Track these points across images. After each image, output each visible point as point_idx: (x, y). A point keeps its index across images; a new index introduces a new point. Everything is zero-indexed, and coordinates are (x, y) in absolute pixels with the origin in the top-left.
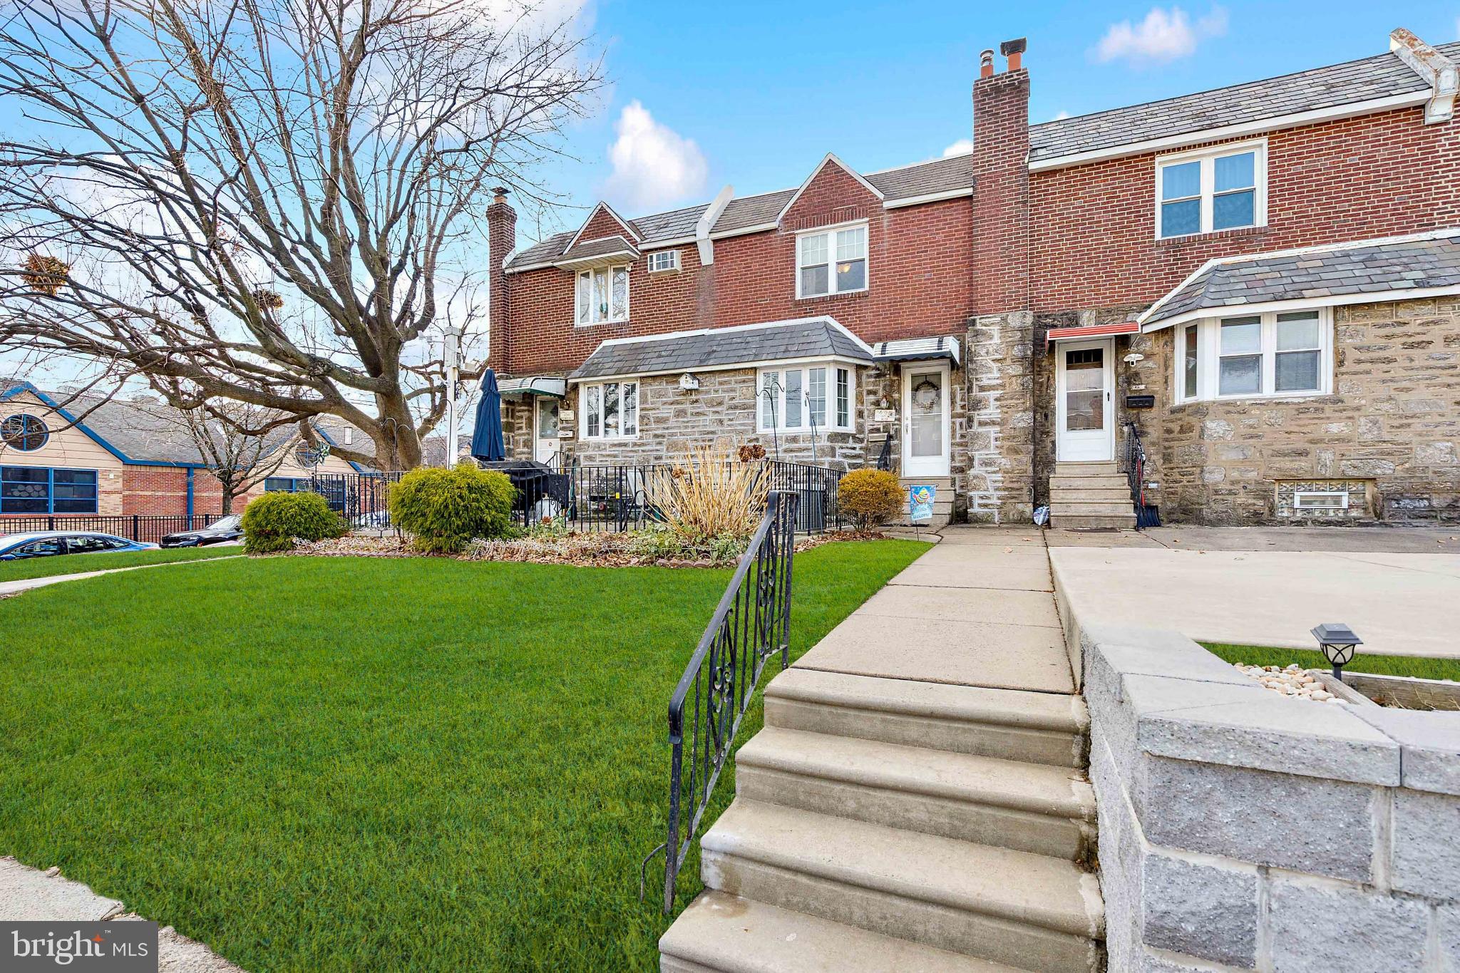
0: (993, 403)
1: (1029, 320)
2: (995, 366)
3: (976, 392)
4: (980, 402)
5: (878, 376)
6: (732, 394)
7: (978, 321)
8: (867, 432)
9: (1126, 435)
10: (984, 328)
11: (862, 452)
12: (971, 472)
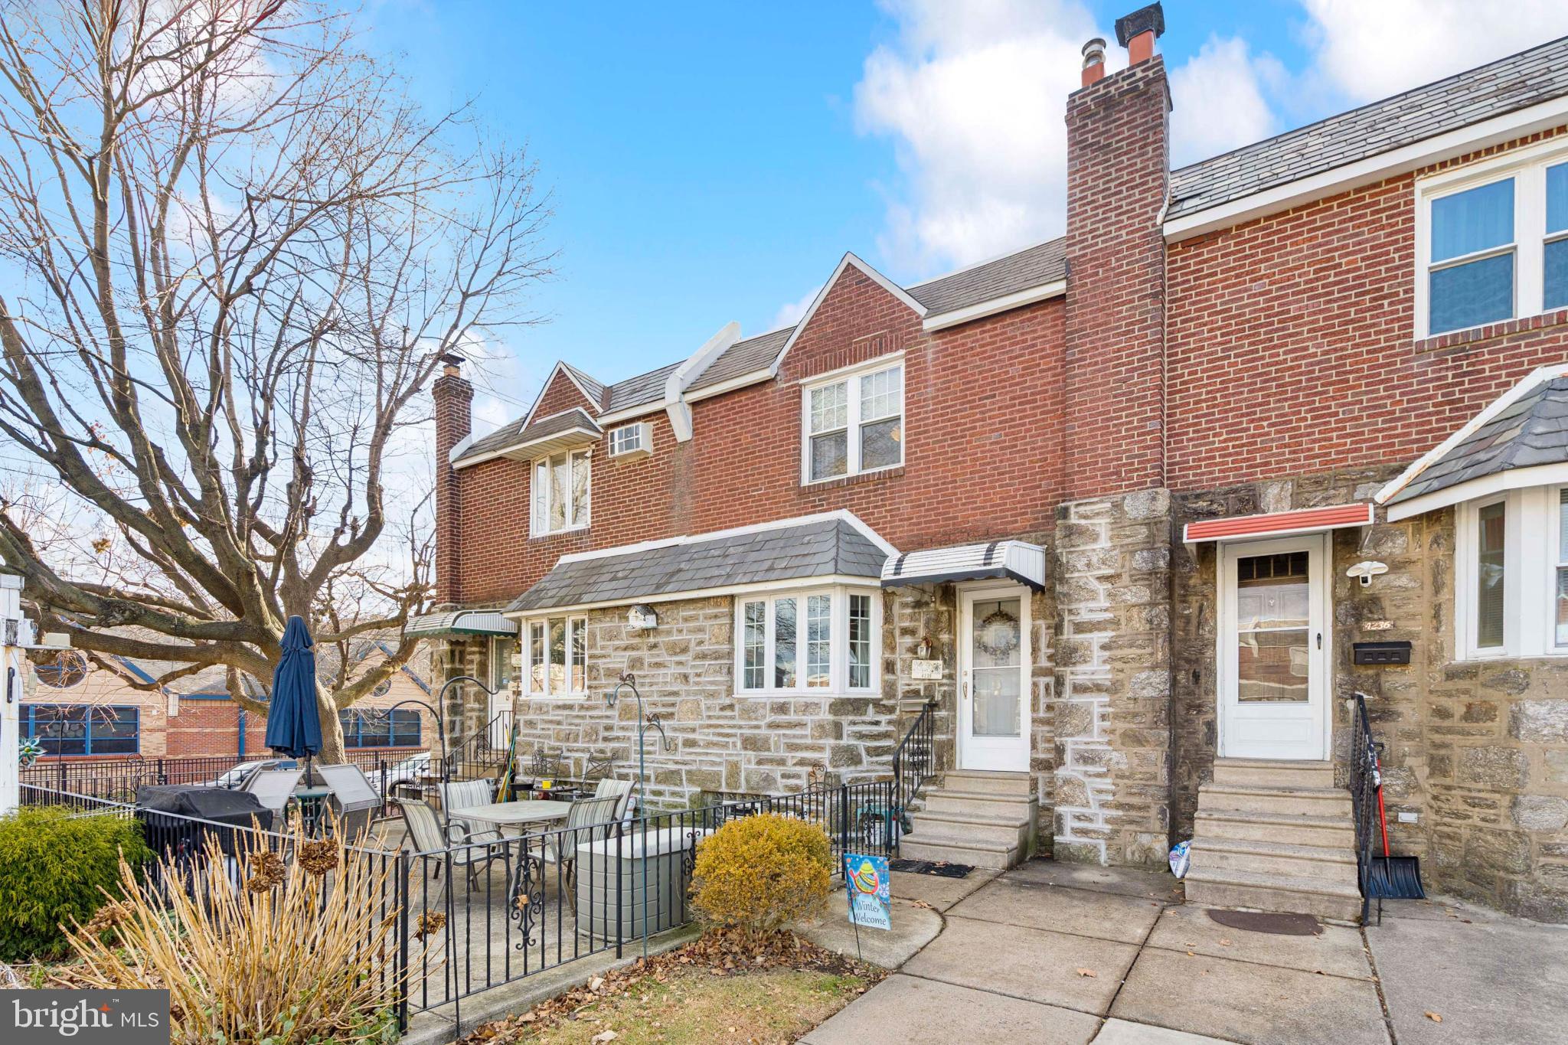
0: (1097, 654)
1: (1163, 504)
2: (1102, 588)
3: (1068, 635)
4: (1075, 650)
5: (918, 604)
6: (700, 636)
7: (1073, 510)
8: (900, 695)
10: (1083, 522)
11: (891, 728)
12: (1061, 772)
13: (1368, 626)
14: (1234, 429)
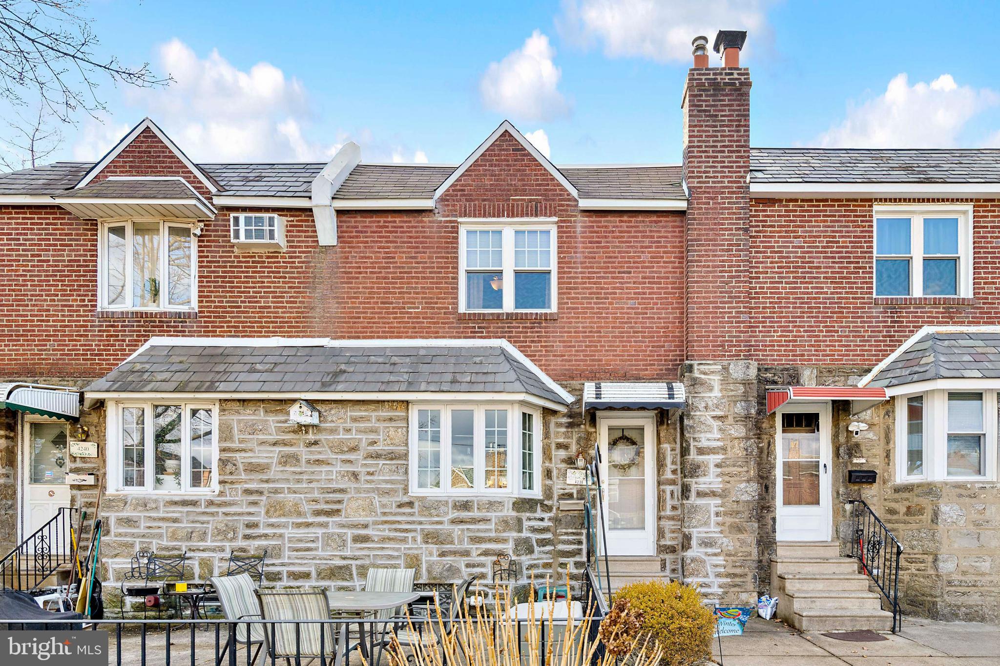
0: (713, 470)
1: (753, 372)
2: (716, 424)
3: (693, 456)
4: (699, 467)
5: (570, 425)
6: (372, 436)
7: (696, 367)
8: (556, 497)
9: (848, 513)
10: (703, 376)
11: (550, 524)
12: (689, 554)
13: (855, 461)
14: (785, 329)
